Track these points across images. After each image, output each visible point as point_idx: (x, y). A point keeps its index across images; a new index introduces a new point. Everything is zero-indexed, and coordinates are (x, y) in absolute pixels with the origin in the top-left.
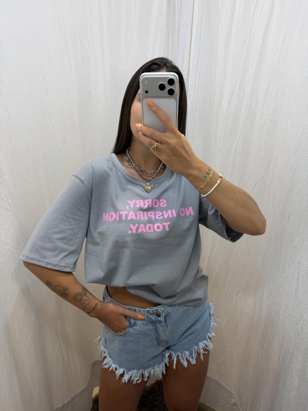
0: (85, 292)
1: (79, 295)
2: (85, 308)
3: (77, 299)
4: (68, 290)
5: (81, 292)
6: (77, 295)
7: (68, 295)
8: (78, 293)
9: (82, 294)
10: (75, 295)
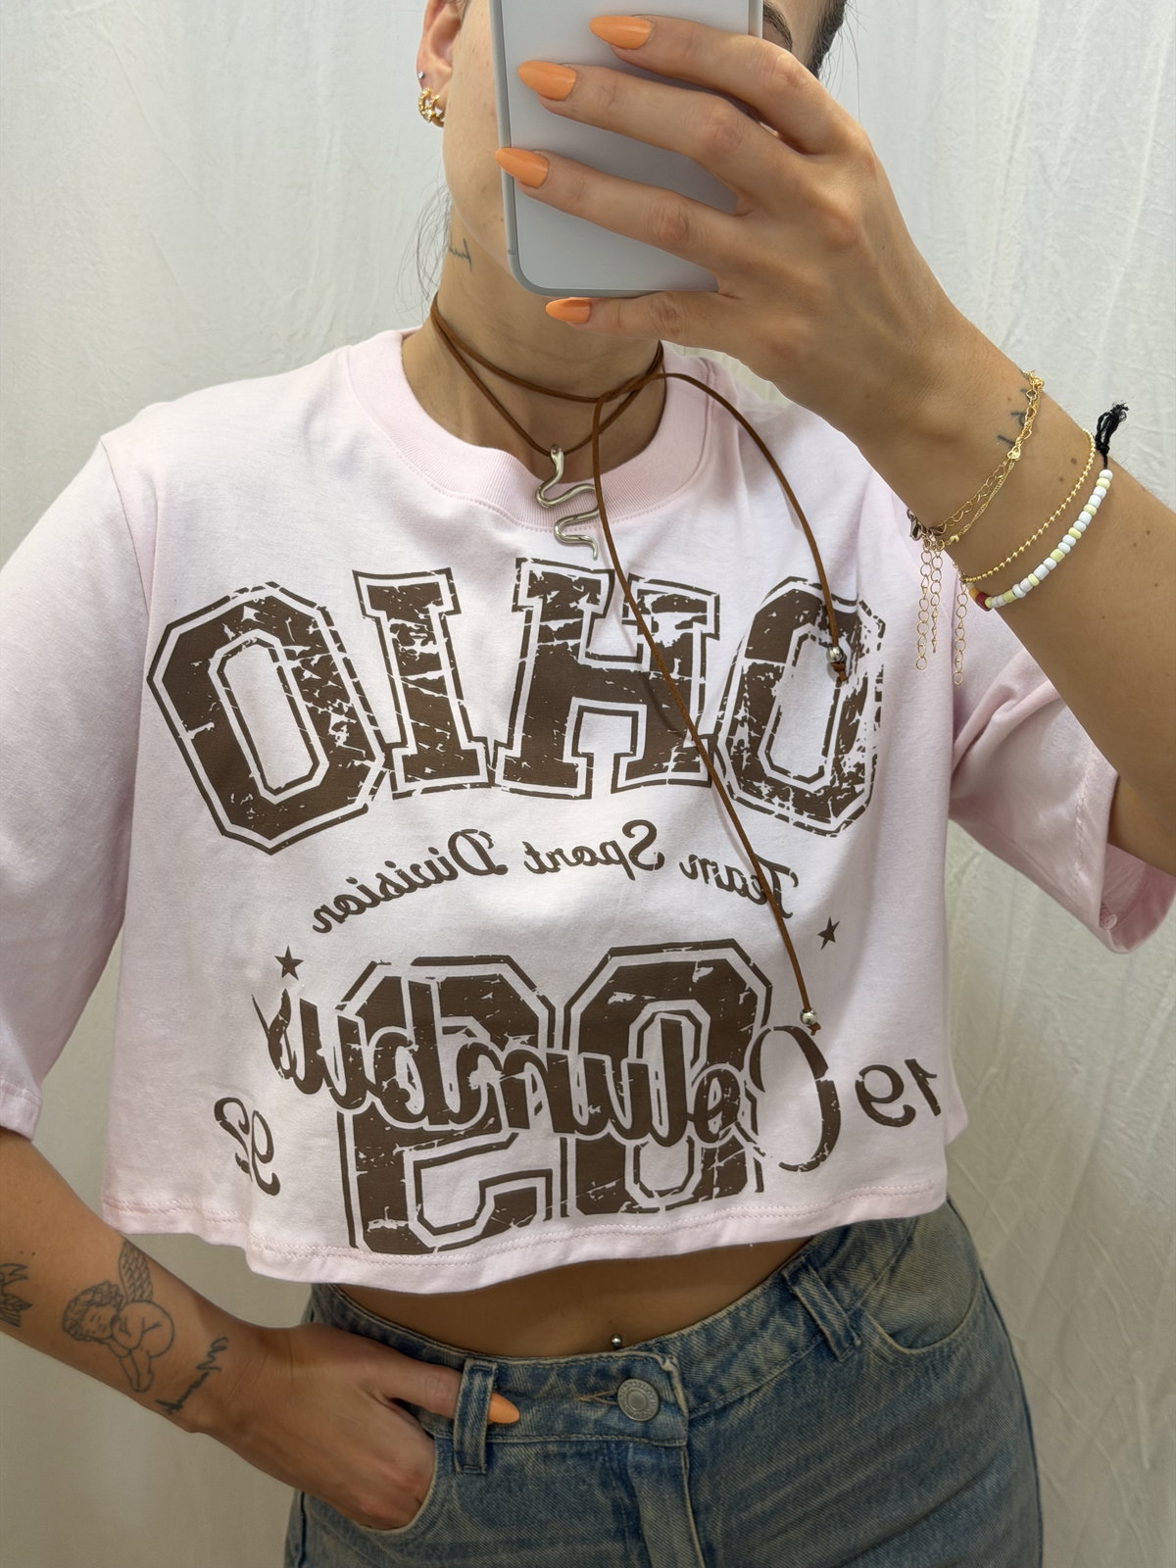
0: (136, 1275)
1: (98, 1298)
2: (145, 1382)
3: (89, 1326)
4: (26, 1278)
5: (115, 1280)
6: (90, 1303)
7: (29, 1305)
8: (95, 1290)
9: (122, 1292)
10: (76, 1300)
